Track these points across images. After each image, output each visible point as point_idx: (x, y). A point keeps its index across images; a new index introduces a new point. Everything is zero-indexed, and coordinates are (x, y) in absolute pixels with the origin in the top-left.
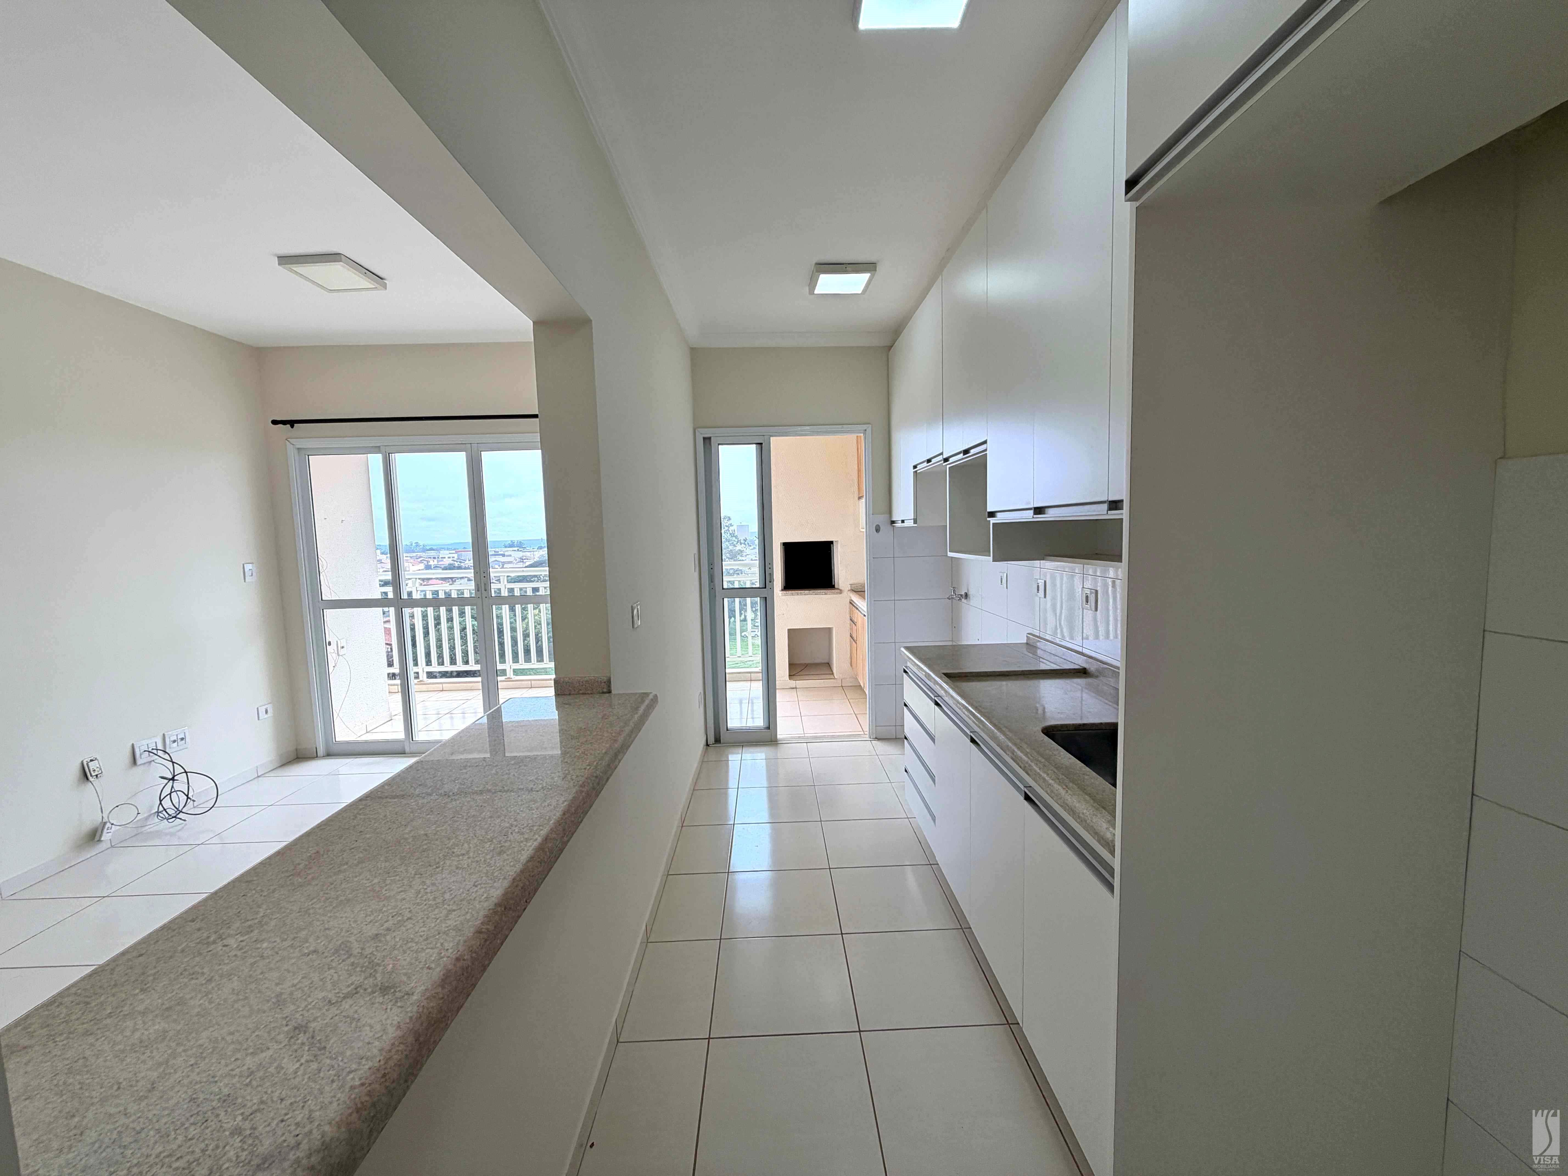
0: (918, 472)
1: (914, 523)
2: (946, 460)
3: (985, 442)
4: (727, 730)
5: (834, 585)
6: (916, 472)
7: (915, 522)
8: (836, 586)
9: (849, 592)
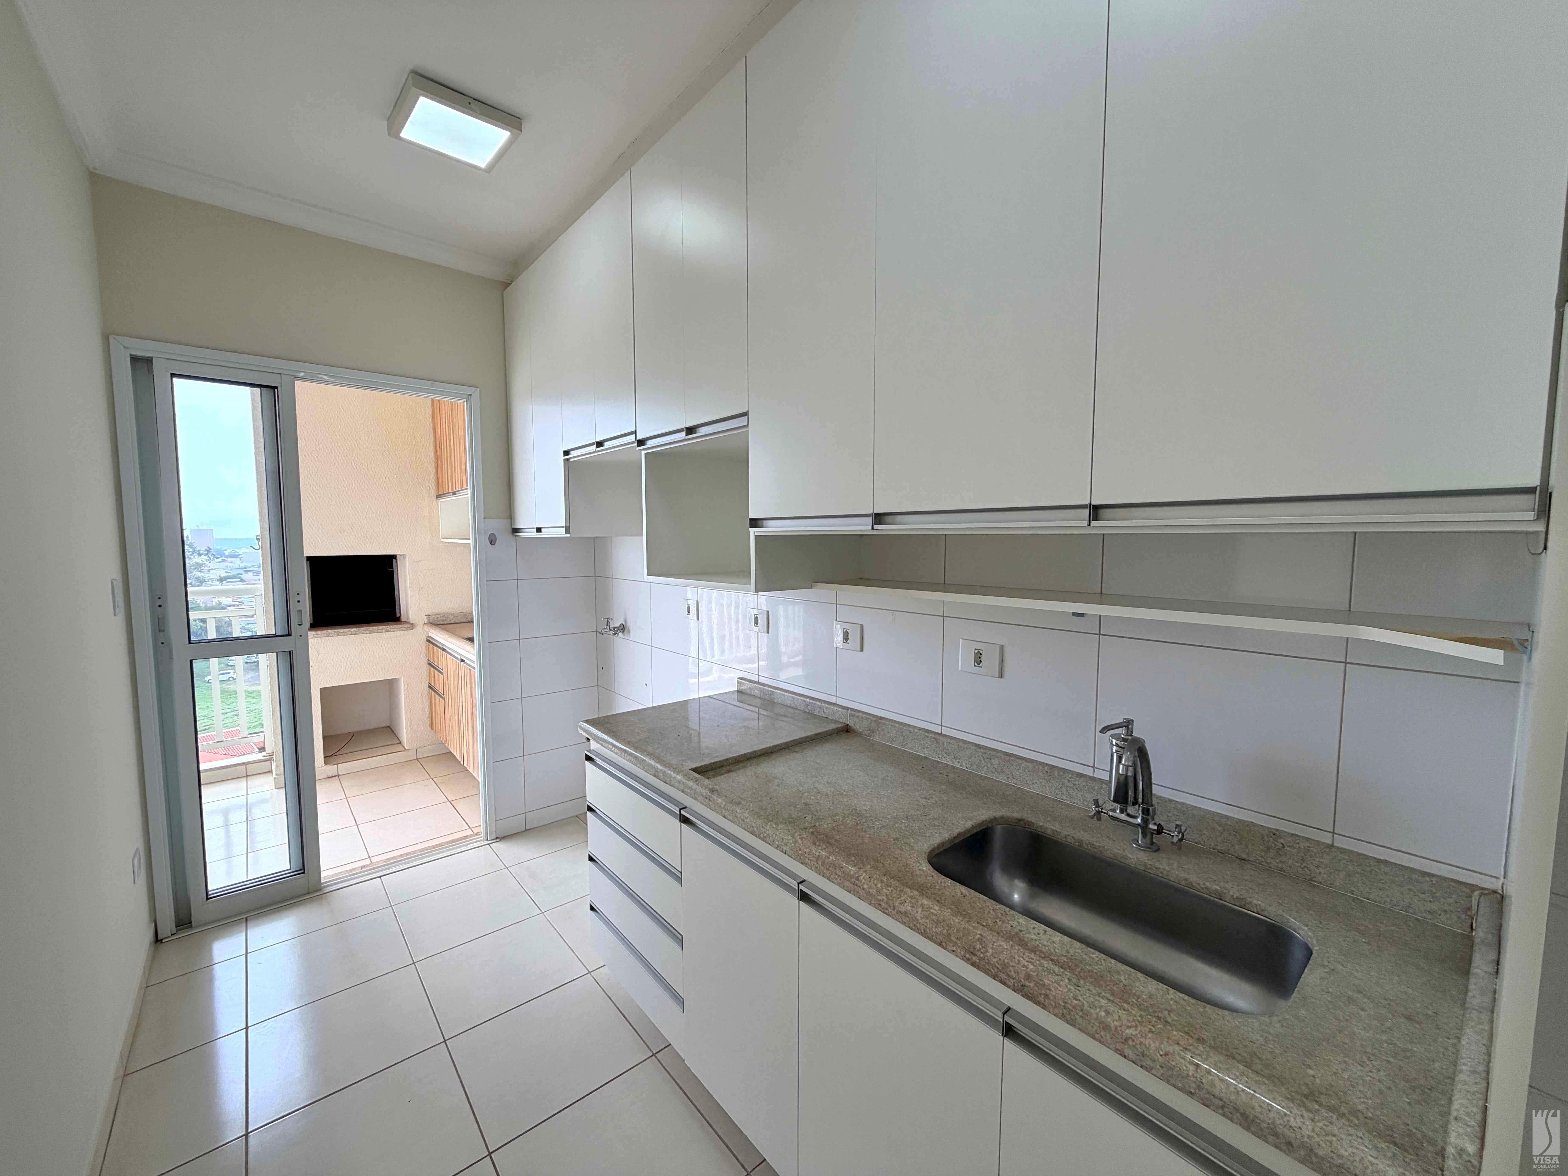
0: (572, 460)
1: (566, 533)
2: (641, 443)
3: (746, 414)
4: (207, 899)
5: (400, 617)
6: (568, 460)
7: (568, 531)
8: (403, 619)
9: (426, 627)
